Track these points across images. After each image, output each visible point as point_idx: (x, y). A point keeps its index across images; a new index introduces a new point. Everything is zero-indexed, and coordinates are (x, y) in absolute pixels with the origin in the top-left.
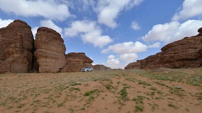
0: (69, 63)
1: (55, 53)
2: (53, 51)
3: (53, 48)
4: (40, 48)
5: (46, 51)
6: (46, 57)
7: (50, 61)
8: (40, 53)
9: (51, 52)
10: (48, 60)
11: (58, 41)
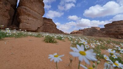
0: (45, 24)
1: (37, 13)
2: (35, 11)
3: (36, 9)
4: (25, 6)
5: (30, 9)
6: (29, 15)
7: (31, 20)
8: (24, 10)
9: (34, 12)
10: (30, 18)
11: (40, 4)
